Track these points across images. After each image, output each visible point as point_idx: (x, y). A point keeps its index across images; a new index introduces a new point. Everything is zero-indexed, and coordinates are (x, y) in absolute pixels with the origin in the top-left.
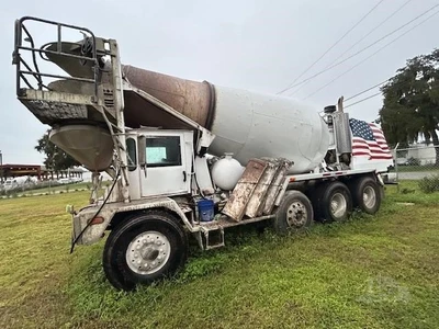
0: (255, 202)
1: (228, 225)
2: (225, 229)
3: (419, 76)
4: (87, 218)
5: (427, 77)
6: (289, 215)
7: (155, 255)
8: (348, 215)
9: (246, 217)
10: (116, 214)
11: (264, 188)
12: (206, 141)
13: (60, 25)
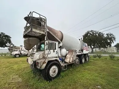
0: (71, 59)
1: (67, 64)
2: (67, 65)
3: (89, 35)
4: (43, 62)
5: (90, 35)
6: (76, 62)
7: (55, 71)
8: (85, 62)
9: (70, 62)
10: (48, 61)
11: (73, 56)
12: (61, 45)
13: (40, 15)
